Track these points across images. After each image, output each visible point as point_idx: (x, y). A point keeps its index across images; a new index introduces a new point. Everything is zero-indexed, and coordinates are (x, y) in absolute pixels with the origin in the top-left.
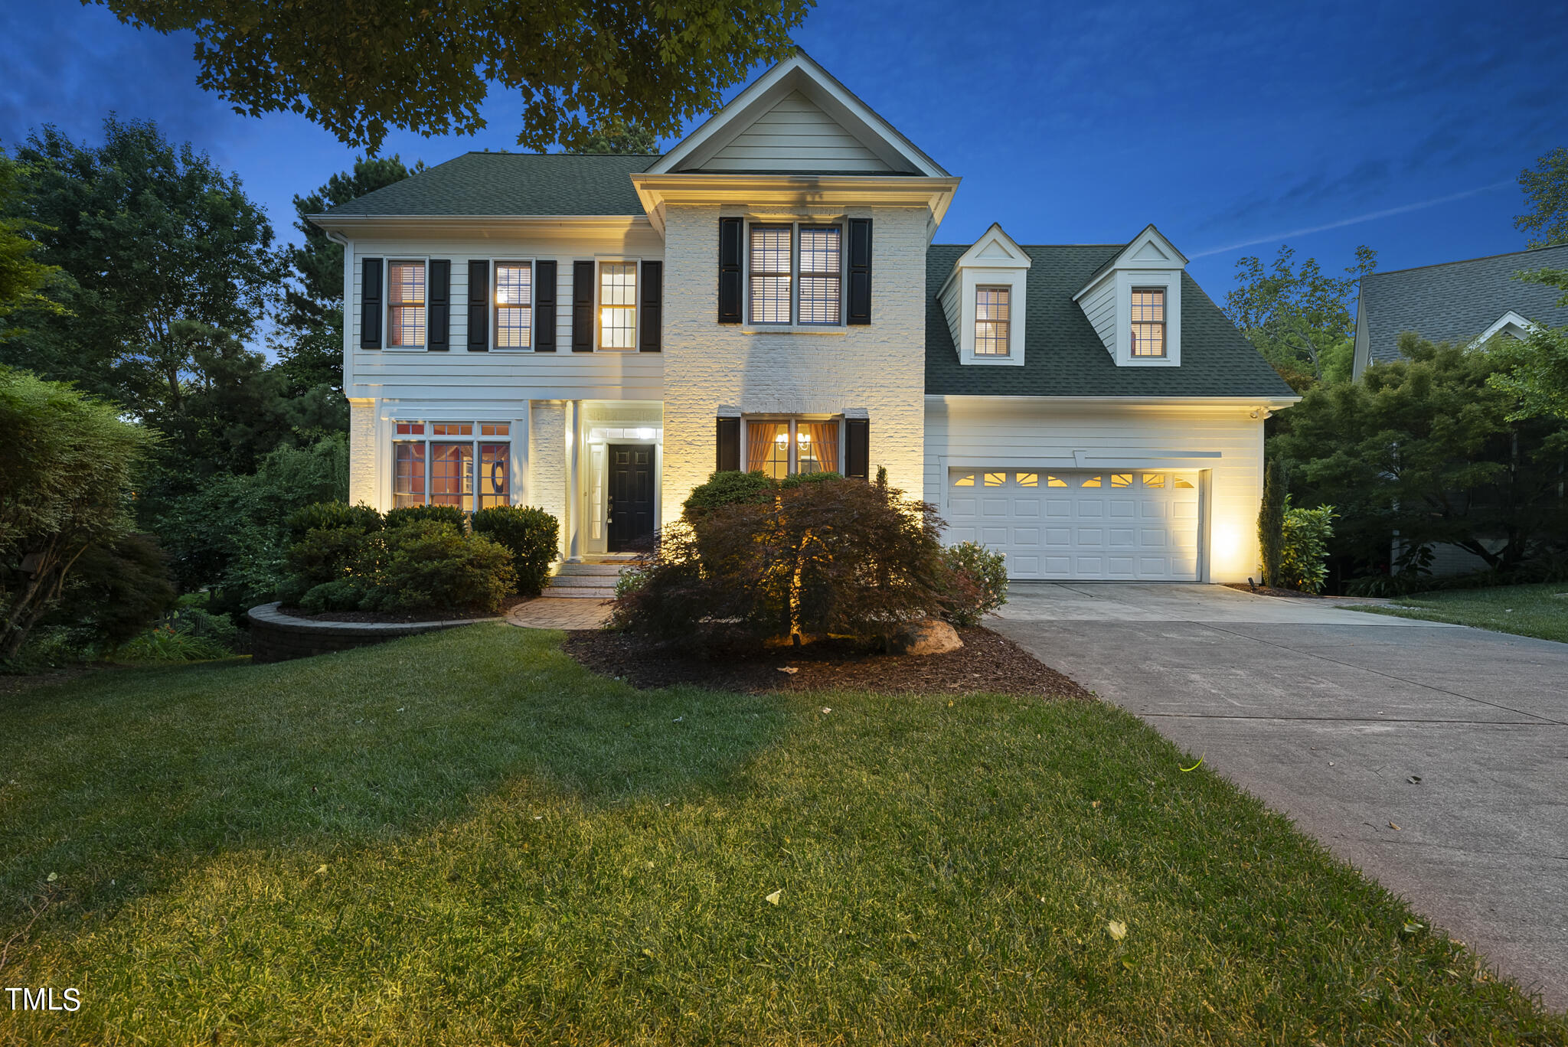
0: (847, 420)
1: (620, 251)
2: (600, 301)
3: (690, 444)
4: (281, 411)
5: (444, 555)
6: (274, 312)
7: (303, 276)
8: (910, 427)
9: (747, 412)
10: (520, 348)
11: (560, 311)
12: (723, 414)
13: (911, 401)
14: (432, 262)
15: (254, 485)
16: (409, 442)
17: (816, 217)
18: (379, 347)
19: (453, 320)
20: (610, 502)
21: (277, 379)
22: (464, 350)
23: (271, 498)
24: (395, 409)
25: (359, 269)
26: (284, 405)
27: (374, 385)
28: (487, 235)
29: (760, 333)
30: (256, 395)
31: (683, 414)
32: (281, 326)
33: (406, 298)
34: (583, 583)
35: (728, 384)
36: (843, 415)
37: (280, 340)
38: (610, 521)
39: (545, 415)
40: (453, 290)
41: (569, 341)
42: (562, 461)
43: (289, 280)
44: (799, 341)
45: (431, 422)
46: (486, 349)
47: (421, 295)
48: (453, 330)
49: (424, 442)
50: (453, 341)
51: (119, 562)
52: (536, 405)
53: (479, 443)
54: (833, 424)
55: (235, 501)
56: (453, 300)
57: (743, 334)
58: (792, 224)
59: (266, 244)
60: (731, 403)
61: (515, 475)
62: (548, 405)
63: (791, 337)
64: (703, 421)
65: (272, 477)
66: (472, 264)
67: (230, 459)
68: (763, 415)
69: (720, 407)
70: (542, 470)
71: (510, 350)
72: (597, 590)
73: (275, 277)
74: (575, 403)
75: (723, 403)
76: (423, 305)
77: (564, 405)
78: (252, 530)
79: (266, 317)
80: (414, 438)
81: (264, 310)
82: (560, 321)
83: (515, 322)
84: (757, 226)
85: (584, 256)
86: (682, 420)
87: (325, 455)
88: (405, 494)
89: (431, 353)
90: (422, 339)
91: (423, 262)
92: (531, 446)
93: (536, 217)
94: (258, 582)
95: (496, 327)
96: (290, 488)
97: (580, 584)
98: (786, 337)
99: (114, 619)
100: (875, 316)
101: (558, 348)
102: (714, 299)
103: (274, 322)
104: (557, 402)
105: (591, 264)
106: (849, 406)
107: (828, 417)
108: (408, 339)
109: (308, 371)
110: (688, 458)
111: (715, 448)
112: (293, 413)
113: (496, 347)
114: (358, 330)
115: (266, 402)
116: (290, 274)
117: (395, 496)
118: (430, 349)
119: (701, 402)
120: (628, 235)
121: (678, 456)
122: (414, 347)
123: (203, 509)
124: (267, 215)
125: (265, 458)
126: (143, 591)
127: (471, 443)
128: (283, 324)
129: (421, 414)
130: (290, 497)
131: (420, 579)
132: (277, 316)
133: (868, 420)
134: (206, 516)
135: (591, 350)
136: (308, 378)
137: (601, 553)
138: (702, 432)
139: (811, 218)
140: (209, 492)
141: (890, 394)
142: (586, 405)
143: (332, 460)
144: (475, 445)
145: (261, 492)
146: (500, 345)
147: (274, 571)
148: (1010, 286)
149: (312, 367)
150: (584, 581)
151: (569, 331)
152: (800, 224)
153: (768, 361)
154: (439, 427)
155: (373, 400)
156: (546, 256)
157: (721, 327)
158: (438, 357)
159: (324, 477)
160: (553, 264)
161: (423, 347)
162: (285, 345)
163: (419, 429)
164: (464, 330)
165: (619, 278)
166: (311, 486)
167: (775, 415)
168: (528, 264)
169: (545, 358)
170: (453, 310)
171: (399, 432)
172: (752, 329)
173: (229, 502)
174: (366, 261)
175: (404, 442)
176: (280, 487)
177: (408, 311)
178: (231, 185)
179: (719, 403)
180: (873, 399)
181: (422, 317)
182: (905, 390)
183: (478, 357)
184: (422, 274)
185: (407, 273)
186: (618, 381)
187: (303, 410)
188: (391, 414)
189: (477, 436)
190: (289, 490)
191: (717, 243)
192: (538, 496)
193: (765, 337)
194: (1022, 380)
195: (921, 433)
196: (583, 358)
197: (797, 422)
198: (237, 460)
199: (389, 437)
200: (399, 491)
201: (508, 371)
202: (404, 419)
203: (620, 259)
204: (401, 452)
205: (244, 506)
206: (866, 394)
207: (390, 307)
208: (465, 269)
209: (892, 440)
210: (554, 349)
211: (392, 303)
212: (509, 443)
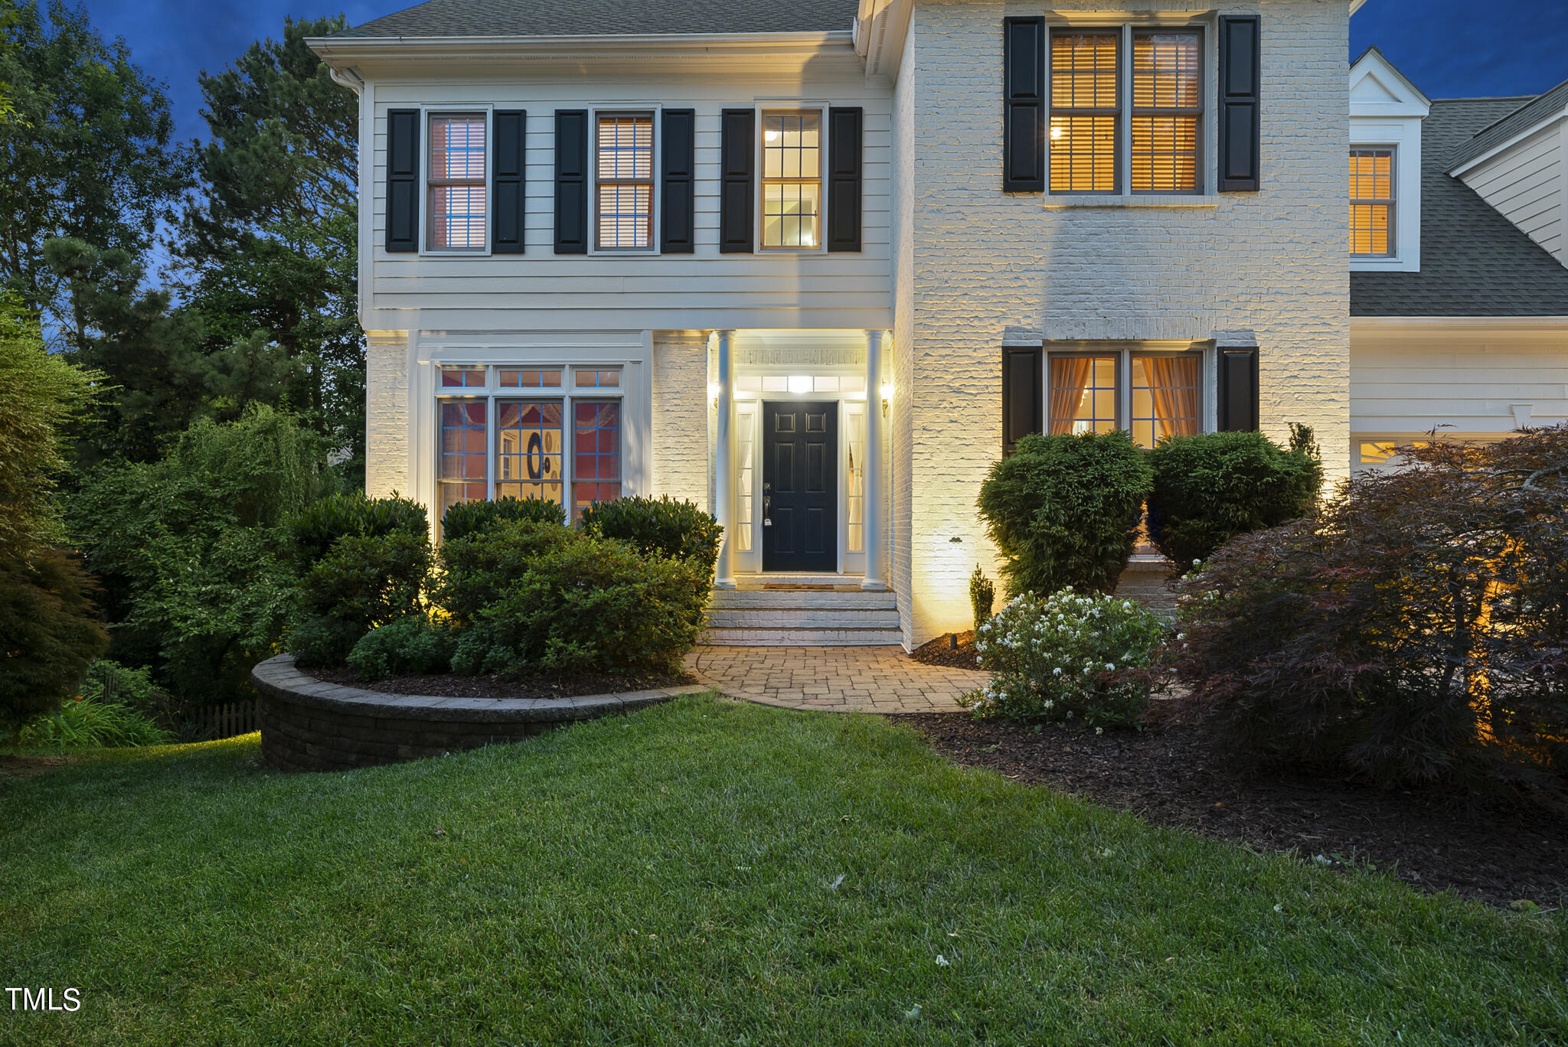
0: (1221, 350)
1: (795, 92)
2: (763, 173)
3: (958, 391)
4: (195, 371)
5: (606, 581)
6: (167, 239)
7: (210, 186)
8: (1327, 360)
9: (1052, 339)
10: (635, 248)
11: (699, 189)
12: (1013, 342)
13: (1328, 318)
14: (497, 114)
15: (162, 477)
16: (462, 398)
17: (1161, 15)
18: (415, 250)
19: (531, 205)
20: (766, 493)
21: (192, 324)
22: (548, 252)
23: (189, 495)
24: (440, 346)
25: (383, 127)
26: (199, 362)
27: (407, 308)
28: (584, 71)
29: (1074, 208)
30: (161, 348)
31: (947, 343)
32: (177, 258)
33: (456, 170)
34: (755, 623)
35: (1020, 293)
36: (1212, 342)
37: (180, 275)
38: (768, 523)
39: (674, 354)
40: (531, 157)
41: (715, 236)
42: (702, 427)
43: (193, 192)
44: (1138, 218)
45: (496, 367)
46: (584, 251)
47: (480, 166)
48: (530, 221)
49: (486, 398)
50: (531, 237)
51: (36, 592)
52: (661, 338)
53: (573, 399)
54: (1193, 357)
55: (138, 501)
56: (531, 173)
57: (1045, 210)
58: (1120, 29)
59: (162, 140)
60: (1025, 323)
61: (630, 449)
62: (680, 338)
63: (1125, 213)
64: (980, 354)
65: (190, 464)
66: (561, 115)
67: (120, 440)
68: (1075, 342)
69: (1008, 330)
70: (670, 442)
71: (620, 253)
72: (786, 634)
73: (173, 187)
74: (724, 335)
75: (1011, 323)
76: (481, 183)
77: (705, 339)
78: (170, 541)
79: (156, 244)
80: (470, 392)
81: (153, 235)
82: (699, 205)
83: (626, 207)
84: (1066, 33)
85: (738, 101)
86: (944, 352)
87: (266, 432)
88: (455, 481)
89: (496, 257)
90: (481, 235)
91: (481, 115)
92: (654, 404)
93: (671, 37)
94: (185, 619)
95: (598, 216)
96: (217, 480)
97: (749, 623)
98: (1117, 213)
99: (23, 688)
100: (1265, 176)
101: (696, 248)
102: (997, 152)
103: (166, 251)
104: (695, 333)
105: (750, 113)
106: (1222, 326)
107: (1185, 344)
108: (457, 237)
109: (224, 316)
110: (955, 415)
111: (999, 398)
112: (215, 372)
113: (597, 247)
114: (381, 222)
115: (175, 358)
116: (192, 184)
117: (440, 483)
118: (495, 251)
119: (976, 323)
120: (810, 67)
121: (938, 412)
122: (468, 248)
123: (91, 512)
124: (169, 94)
125: (175, 440)
126: (63, 639)
127: (560, 399)
128: (179, 254)
129: (481, 354)
130: (217, 493)
131: (572, 621)
132: (171, 244)
133: (1256, 350)
134: (95, 523)
135: (750, 250)
136: (225, 327)
137: (754, 572)
138: (978, 371)
139: (1152, 18)
140: (99, 487)
141: (1292, 306)
142: (740, 338)
143: (275, 440)
144: (567, 403)
145: (175, 487)
146: (602, 244)
147: (203, 603)
148: (1395, 146)
149: (229, 310)
150: (755, 618)
151: (715, 220)
152: (1134, 29)
153: (1086, 254)
154: (509, 374)
155: (405, 333)
156: (677, 101)
157: (1004, 197)
158: (507, 265)
159: (266, 463)
160: (689, 114)
161: (483, 249)
162: (187, 282)
163: (478, 379)
164: (549, 221)
165: (792, 137)
166: (247, 477)
167: (1097, 342)
168: (646, 117)
169: (676, 264)
170: (531, 189)
171: (445, 384)
172: (1060, 201)
173: (132, 501)
174: (393, 114)
175: (454, 398)
176: (201, 480)
177: (459, 193)
178: (114, 55)
179: (1005, 323)
180: (1264, 315)
181: (481, 202)
182: (1316, 299)
183: (572, 264)
184: (481, 134)
185: (456, 132)
186: (793, 299)
187: (226, 370)
188: (434, 355)
189: (568, 389)
190: (216, 483)
191: (1001, 60)
192: (664, 483)
193: (1080, 214)
194: (1425, 293)
195: (1345, 370)
196: (738, 262)
197: (1134, 354)
198: (130, 442)
199: (431, 391)
200: (444, 476)
201: (618, 285)
202: (455, 360)
203: (795, 106)
204: (449, 414)
205: (153, 507)
206: (1252, 306)
207: (431, 186)
208: (550, 125)
209: (1296, 382)
210: (690, 250)
211: (436, 178)
212: (620, 399)
